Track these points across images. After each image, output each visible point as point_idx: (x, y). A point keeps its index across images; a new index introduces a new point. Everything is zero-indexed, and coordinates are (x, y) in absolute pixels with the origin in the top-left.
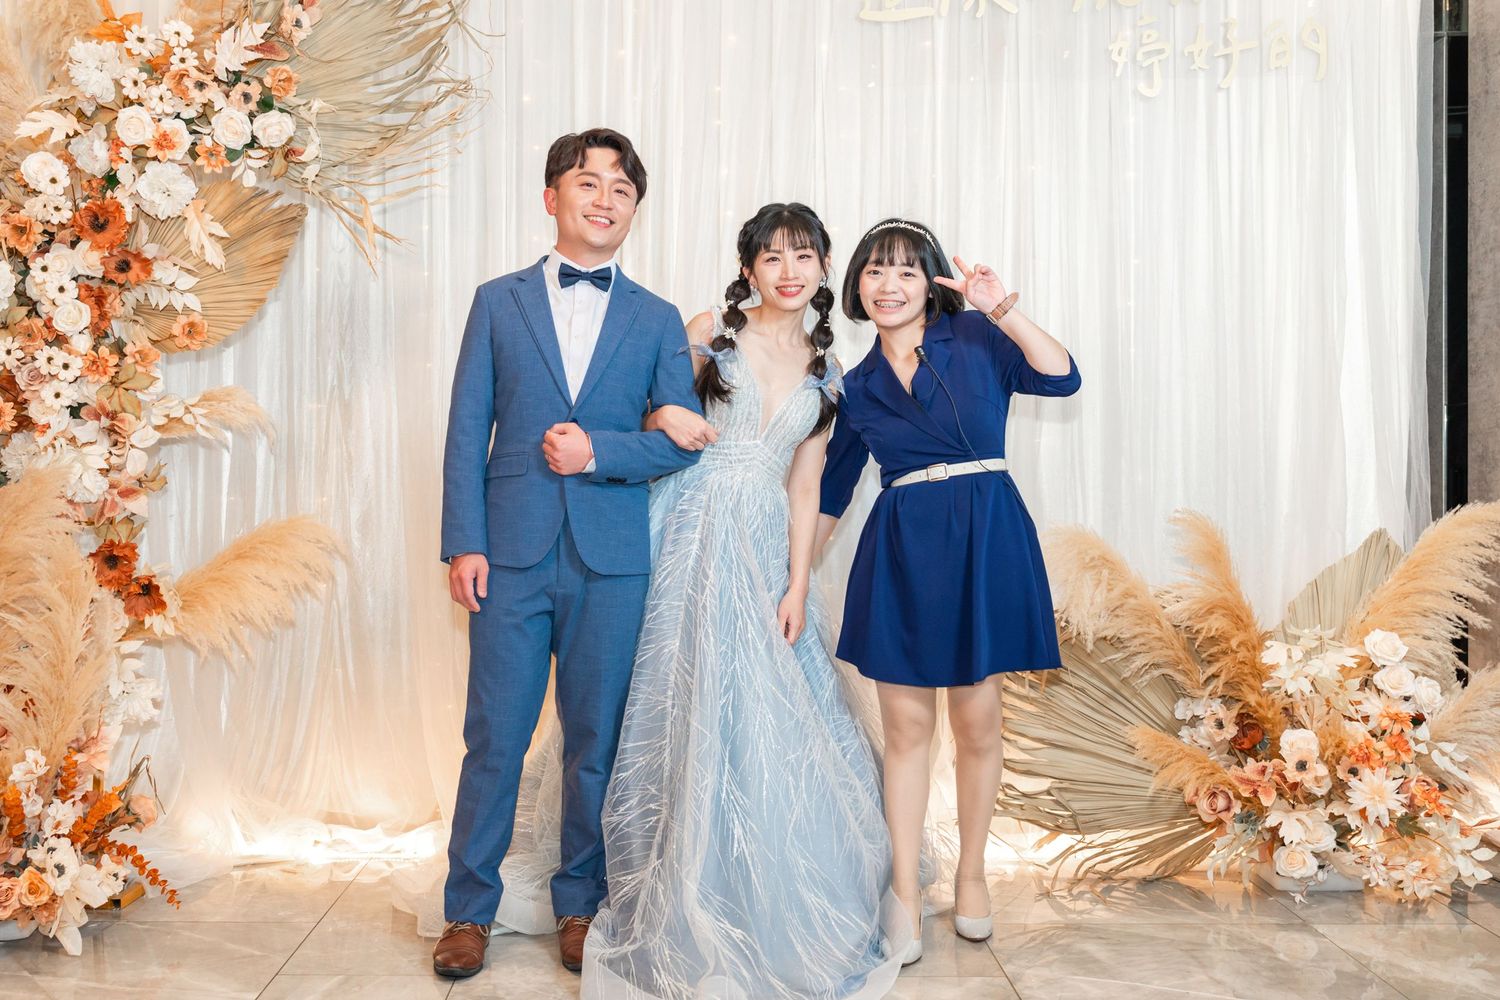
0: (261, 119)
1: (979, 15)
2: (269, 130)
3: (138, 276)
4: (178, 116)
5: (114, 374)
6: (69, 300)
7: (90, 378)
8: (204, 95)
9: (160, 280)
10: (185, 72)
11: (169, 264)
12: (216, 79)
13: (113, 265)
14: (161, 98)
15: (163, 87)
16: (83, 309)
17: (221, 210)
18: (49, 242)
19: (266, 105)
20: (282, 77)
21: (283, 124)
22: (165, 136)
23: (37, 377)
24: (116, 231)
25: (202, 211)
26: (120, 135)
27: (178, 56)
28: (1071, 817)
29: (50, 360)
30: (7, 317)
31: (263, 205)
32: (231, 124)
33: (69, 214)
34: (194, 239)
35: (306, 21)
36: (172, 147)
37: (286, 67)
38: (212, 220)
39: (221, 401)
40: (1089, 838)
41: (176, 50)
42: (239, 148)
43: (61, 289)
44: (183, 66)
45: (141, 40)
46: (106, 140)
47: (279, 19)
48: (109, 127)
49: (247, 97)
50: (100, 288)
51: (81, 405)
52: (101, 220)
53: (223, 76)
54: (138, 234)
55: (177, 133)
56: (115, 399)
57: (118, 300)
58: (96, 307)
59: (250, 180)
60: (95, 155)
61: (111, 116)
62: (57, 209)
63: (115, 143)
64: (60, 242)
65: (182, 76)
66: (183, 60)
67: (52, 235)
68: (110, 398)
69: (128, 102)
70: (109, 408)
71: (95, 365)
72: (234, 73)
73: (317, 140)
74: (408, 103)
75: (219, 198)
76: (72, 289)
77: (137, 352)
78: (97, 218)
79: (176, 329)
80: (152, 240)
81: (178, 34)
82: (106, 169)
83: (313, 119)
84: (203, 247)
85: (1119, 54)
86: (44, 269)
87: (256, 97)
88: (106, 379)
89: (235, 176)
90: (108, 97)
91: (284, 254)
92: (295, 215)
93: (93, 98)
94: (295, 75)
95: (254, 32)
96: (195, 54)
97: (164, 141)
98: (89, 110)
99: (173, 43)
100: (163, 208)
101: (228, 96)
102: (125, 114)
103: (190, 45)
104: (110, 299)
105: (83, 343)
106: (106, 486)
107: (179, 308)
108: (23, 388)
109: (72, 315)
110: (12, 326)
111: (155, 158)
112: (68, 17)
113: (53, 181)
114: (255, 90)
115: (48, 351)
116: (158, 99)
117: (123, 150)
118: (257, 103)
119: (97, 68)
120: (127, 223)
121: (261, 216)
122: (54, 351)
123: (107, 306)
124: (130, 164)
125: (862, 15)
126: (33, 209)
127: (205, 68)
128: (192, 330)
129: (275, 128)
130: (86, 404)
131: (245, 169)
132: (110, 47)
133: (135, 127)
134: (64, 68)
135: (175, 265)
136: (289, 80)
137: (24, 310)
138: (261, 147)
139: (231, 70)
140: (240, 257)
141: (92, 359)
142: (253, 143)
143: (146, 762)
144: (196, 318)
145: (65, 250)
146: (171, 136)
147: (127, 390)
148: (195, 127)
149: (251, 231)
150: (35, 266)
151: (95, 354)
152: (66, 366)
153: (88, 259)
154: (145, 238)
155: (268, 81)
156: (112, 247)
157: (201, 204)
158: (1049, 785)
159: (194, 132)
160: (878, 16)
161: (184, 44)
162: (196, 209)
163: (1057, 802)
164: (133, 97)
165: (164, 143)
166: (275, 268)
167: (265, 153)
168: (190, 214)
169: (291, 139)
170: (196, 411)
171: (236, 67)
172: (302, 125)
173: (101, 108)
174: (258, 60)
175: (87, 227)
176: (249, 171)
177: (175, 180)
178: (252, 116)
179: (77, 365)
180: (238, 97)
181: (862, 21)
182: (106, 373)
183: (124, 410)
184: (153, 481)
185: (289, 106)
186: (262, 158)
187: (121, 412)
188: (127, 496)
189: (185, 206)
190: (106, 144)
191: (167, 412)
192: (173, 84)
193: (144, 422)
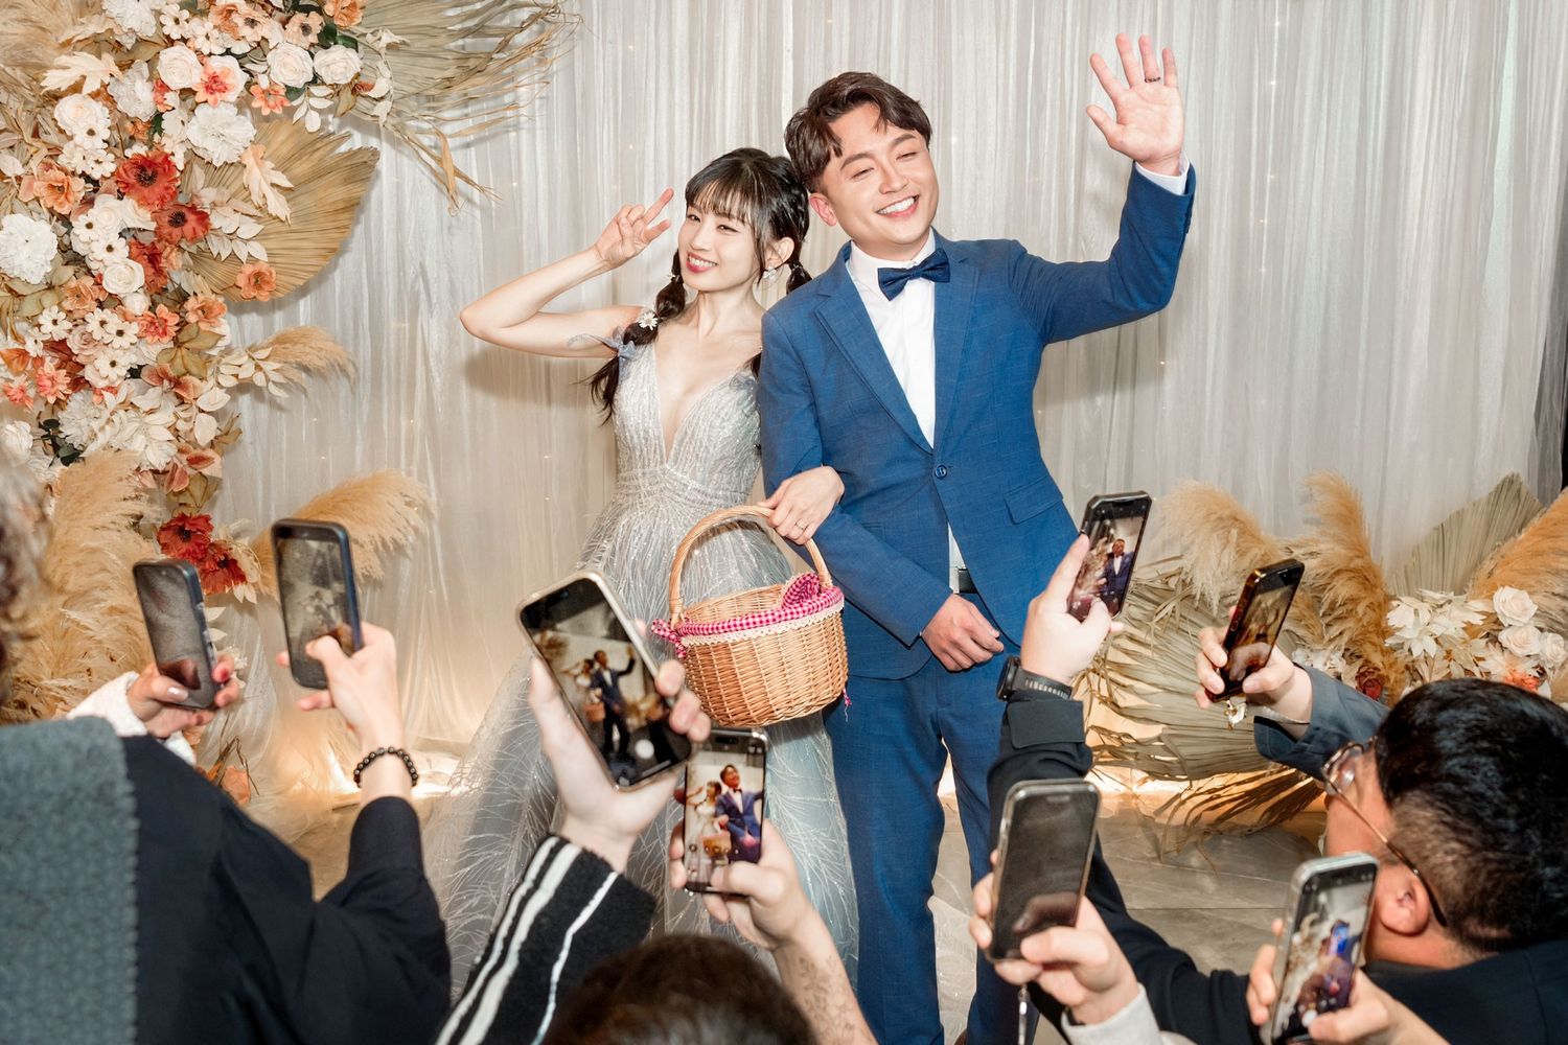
2: (333, 67)
3: (194, 229)
4: (228, 52)
5: (175, 334)
6: (119, 259)
7: (149, 339)
8: (256, 32)
10: (232, 8)
11: (228, 210)
16: (135, 269)
17: (285, 150)
18: (95, 191)
21: (349, 61)
22: (214, 78)
23: (88, 340)
24: (167, 184)
25: (262, 158)
26: (163, 75)
28: (1179, 763)
29: (103, 323)
30: (52, 278)
31: (330, 147)
33: (112, 168)
34: (254, 188)
36: (224, 89)
38: (273, 169)
39: (295, 343)
40: (1197, 784)
42: (300, 86)
43: (110, 249)
46: (149, 80)
49: (306, 29)
50: (153, 243)
51: (140, 367)
52: (149, 173)
54: (192, 180)
55: (228, 72)
56: (178, 361)
57: (175, 254)
58: (150, 265)
59: (313, 123)
60: (137, 98)
62: (98, 163)
64: (105, 192)
67: (98, 185)
68: (171, 361)
70: (171, 373)
71: (154, 326)
73: (388, 74)
74: (489, 27)
75: (282, 137)
76: (122, 247)
77: (198, 308)
78: (144, 171)
79: (241, 281)
80: (208, 185)
84: (264, 196)
86: (89, 226)
87: (317, 29)
88: (166, 341)
89: (297, 116)
90: (149, 31)
91: (356, 201)
92: (365, 159)
97: (214, 84)
100: (219, 154)
101: (285, 29)
104: (165, 254)
105: (138, 304)
106: (174, 452)
107: (243, 257)
108: (76, 352)
109: (125, 276)
110: (56, 287)
113: (91, 133)
115: (100, 315)
116: (204, 38)
121: (328, 159)
122: (106, 314)
123: (163, 260)
126: (71, 158)
128: (258, 280)
129: (339, 63)
130: (147, 365)
131: (308, 110)
137: (70, 270)
140: (306, 201)
141: (149, 319)
142: (316, 80)
143: (236, 742)
144: (264, 268)
145: (112, 202)
146: (221, 78)
147: (190, 350)
149: (318, 174)
150: (79, 223)
151: (152, 314)
152: (120, 333)
153: (135, 213)
154: (200, 183)
157: (261, 148)
158: (1160, 732)
162: (255, 155)
163: (1165, 748)
165: (214, 86)
166: (346, 215)
167: (330, 91)
168: (249, 161)
169: (358, 75)
170: (267, 366)
175: (133, 179)
176: (313, 112)
177: (229, 125)
179: (133, 329)
182: (166, 334)
183: (188, 372)
184: (227, 434)
185: (353, 33)
186: (325, 97)
187: (185, 375)
188: (197, 463)
189: (242, 151)
190: (149, 85)
191: (236, 370)
192: (218, 20)
193: (212, 382)
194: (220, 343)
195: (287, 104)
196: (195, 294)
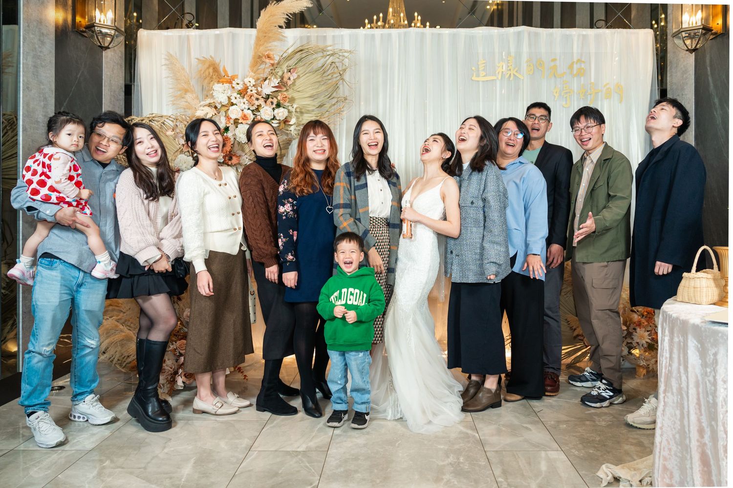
0: (276, 111)
1: (511, 79)
9: (241, 163)
12: (262, 97)
13: (227, 158)
14: (244, 103)
15: (245, 100)
19: (278, 105)
20: (284, 97)
27: (250, 89)
32: (266, 112)
35: (292, 78)
37: (285, 93)
41: (249, 87)
44: (252, 93)
45: (238, 84)
47: (282, 78)
48: (226, 112)
53: (265, 96)
61: (227, 108)
63: (228, 118)
65: (251, 96)
66: (251, 91)
69: (232, 104)
72: (268, 95)
81: (250, 82)
82: (224, 126)
83: (294, 111)
85: (556, 93)
93: (220, 103)
94: (288, 96)
95: (275, 82)
96: (255, 89)
98: (219, 106)
99: (248, 85)
102: (232, 108)
103: (254, 85)
111: (242, 123)
112: (212, 75)
114: (275, 101)
117: (231, 120)
118: (275, 105)
119: (222, 93)
120: (231, 144)
124: (233, 125)
125: (473, 78)
127: (258, 93)
132: (227, 85)
133: (234, 113)
134: (211, 92)
135: (246, 158)
136: (286, 97)
138: (276, 119)
148: (255, 113)
155: (279, 98)
156: (227, 152)
159: (255, 114)
160: (477, 79)
161: (252, 85)
164: (234, 103)
171: (268, 92)
172: (289, 112)
173: (223, 106)
174: (277, 91)
178: (274, 109)
180: (269, 103)
181: (472, 80)
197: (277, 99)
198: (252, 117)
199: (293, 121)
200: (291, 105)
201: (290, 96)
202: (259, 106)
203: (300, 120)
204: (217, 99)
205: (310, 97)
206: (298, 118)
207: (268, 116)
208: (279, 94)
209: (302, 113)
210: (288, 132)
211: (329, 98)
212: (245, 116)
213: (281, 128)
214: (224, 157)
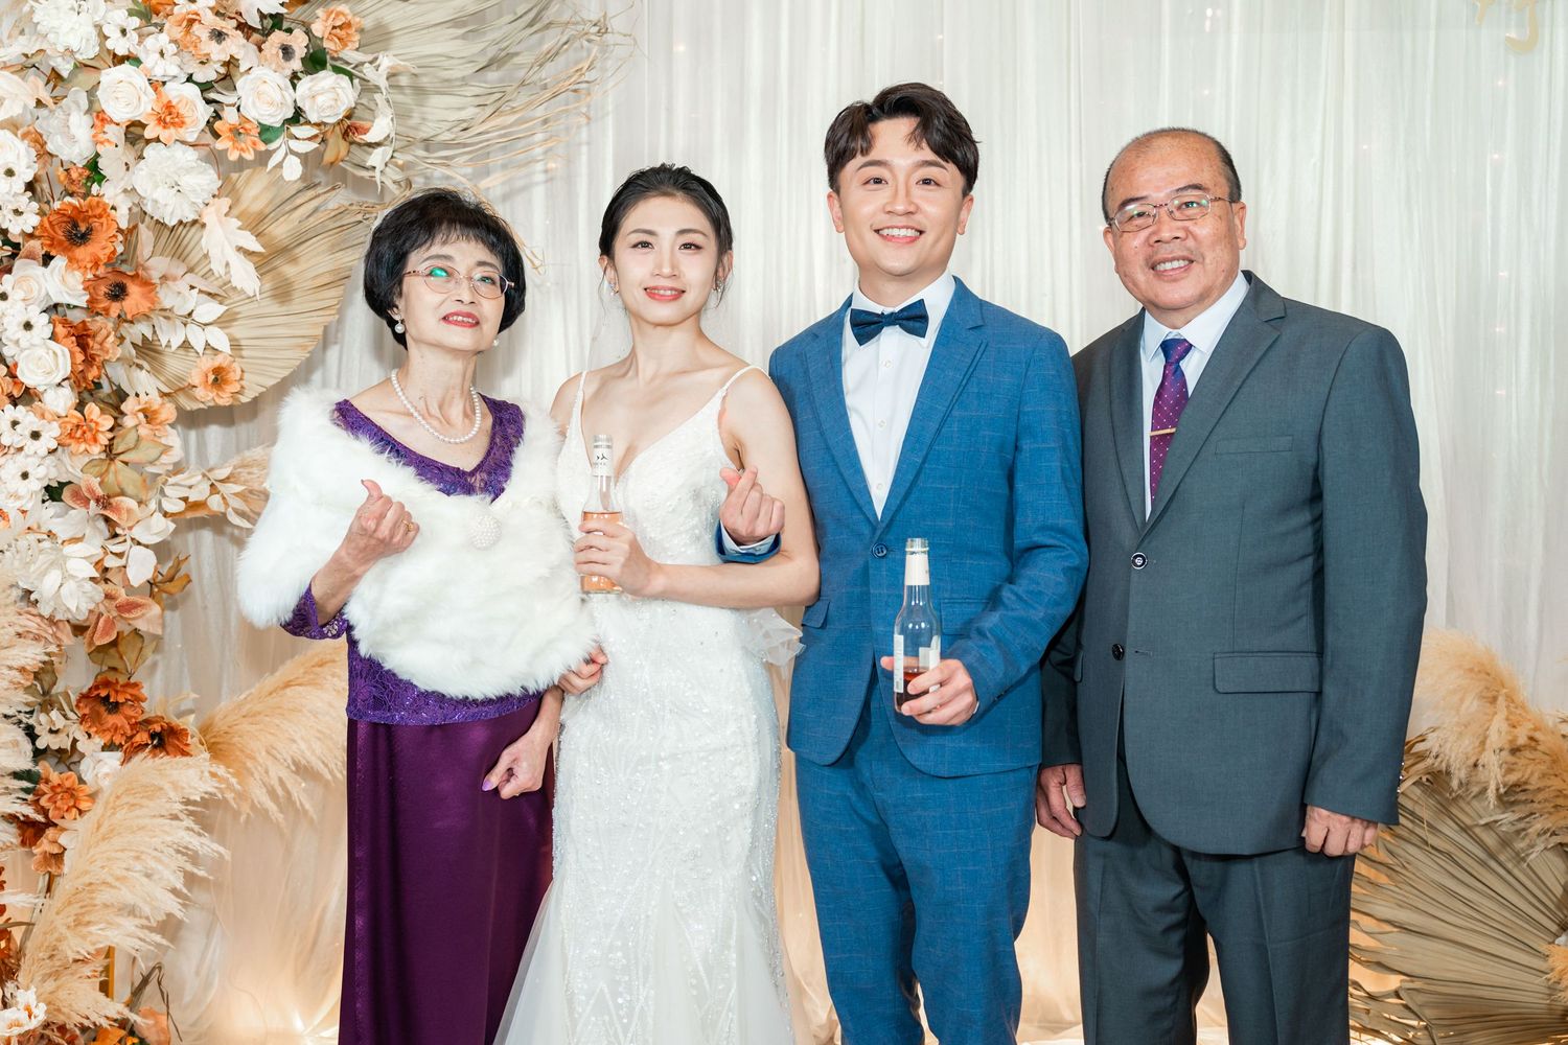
0: (306, 83)
2: (320, 99)
3: (139, 304)
4: (190, 79)
5: (107, 443)
6: (36, 341)
7: (74, 446)
8: (224, 50)
9: (173, 307)
10: (194, 17)
11: (183, 286)
12: (243, 26)
13: (103, 289)
14: (162, 54)
15: (164, 38)
16: (59, 353)
17: (258, 209)
18: (13, 256)
19: (316, 61)
20: (338, 23)
21: (339, 91)
24: (104, 242)
25: (226, 215)
26: (104, 107)
28: (1426, 1028)
29: (15, 424)
31: (314, 203)
32: (263, 93)
33: (35, 220)
34: (215, 253)
36: (181, 123)
37: (341, 6)
38: (239, 228)
42: (278, 125)
43: (28, 326)
44: (192, 6)
46: (88, 111)
48: (91, 95)
49: (287, 51)
50: (84, 322)
51: (62, 485)
52: (83, 228)
53: (255, 22)
54: (139, 245)
55: (187, 102)
56: (110, 478)
57: (111, 338)
58: (79, 350)
59: (294, 170)
60: (73, 140)
61: (93, 77)
62: (17, 212)
63: (100, 118)
64: (27, 257)
65: (191, 22)
67: (16, 246)
68: (102, 475)
69: (119, 60)
70: (100, 492)
71: (78, 432)
72: (271, 16)
73: (388, 111)
75: (255, 190)
76: (42, 322)
77: (139, 411)
78: (75, 226)
79: (197, 379)
80: (159, 253)
82: (89, 154)
83: (383, 83)
84: (227, 264)
86: (3, 296)
87: (301, 52)
88: (96, 451)
89: (272, 163)
90: (88, 52)
91: (347, 274)
93: (70, 52)
94: (358, 19)
97: (169, 116)
98: (65, 69)
100: (173, 209)
101: (260, 50)
102: (111, 76)
104: (99, 338)
105: (61, 400)
106: (100, 597)
107: (199, 346)
109: (44, 362)
111: (158, 140)
113: (9, 173)
114: (299, 42)
115: (11, 413)
116: (158, 55)
117: (108, 128)
118: (302, 59)
119: (73, 9)
120: (120, 230)
121: (311, 219)
122: (20, 412)
123: (96, 346)
124: (120, 148)
127: (226, 10)
128: (218, 377)
129: (327, 95)
130: (70, 482)
131: (286, 154)
133: (123, 92)
134: (26, 9)
135: (192, 287)
136: (346, 25)
138: (308, 123)
139: (266, 13)
141: (75, 421)
142: (297, 117)
144: (225, 362)
145: (36, 269)
146: (178, 110)
147: (126, 463)
148: (212, 95)
149: (298, 240)
151: (79, 415)
152: (35, 435)
153: (64, 282)
154: (149, 250)
155: (318, 29)
156: (96, 265)
157: (225, 202)
158: (1399, 985)
159: (212, 101)
162: (218, 210)
163: (1406, 1009)
164: (121, 52)
165: (168, 119)
167: (315, 131)
168: (209, 217)
169: (351, 111)
170: (224, 488)
171: (272, 7)
172: (366, 89)
173: (82, 66)
175: (60, 235)
176: (291, 157)
177: (187, 170)
178: (294, 78)
179: (51, 434)
180: (274, 51)
182: (95, 440)
183: (123, 493)
184: (171, 580)
185: (348, 63)
186: (310, 139)
187: (118, 495)
188: (129, 611)
189: (202, 206)
190: (87, 120)
191: (184, 493)
192: (178, 33)
193: (153, 505)
194: (165, 459)
195: (262, 147)
196: (137, 395)
197: (308, 32)
198: (206, 112)
199: (380, 127)
200: (370, 58)
201: (368, 23)
202: (231, 63)
203: (413, 122)
204: (51, 37)
205: (455, 23)
206: (401, 115)
207: (272, 110)
208: (320, 12)
209: (420, 91)
210: (365, 174)
211: (531, 25)
212: (169, 107)
213: (329, 157)
214: (89, 287)
